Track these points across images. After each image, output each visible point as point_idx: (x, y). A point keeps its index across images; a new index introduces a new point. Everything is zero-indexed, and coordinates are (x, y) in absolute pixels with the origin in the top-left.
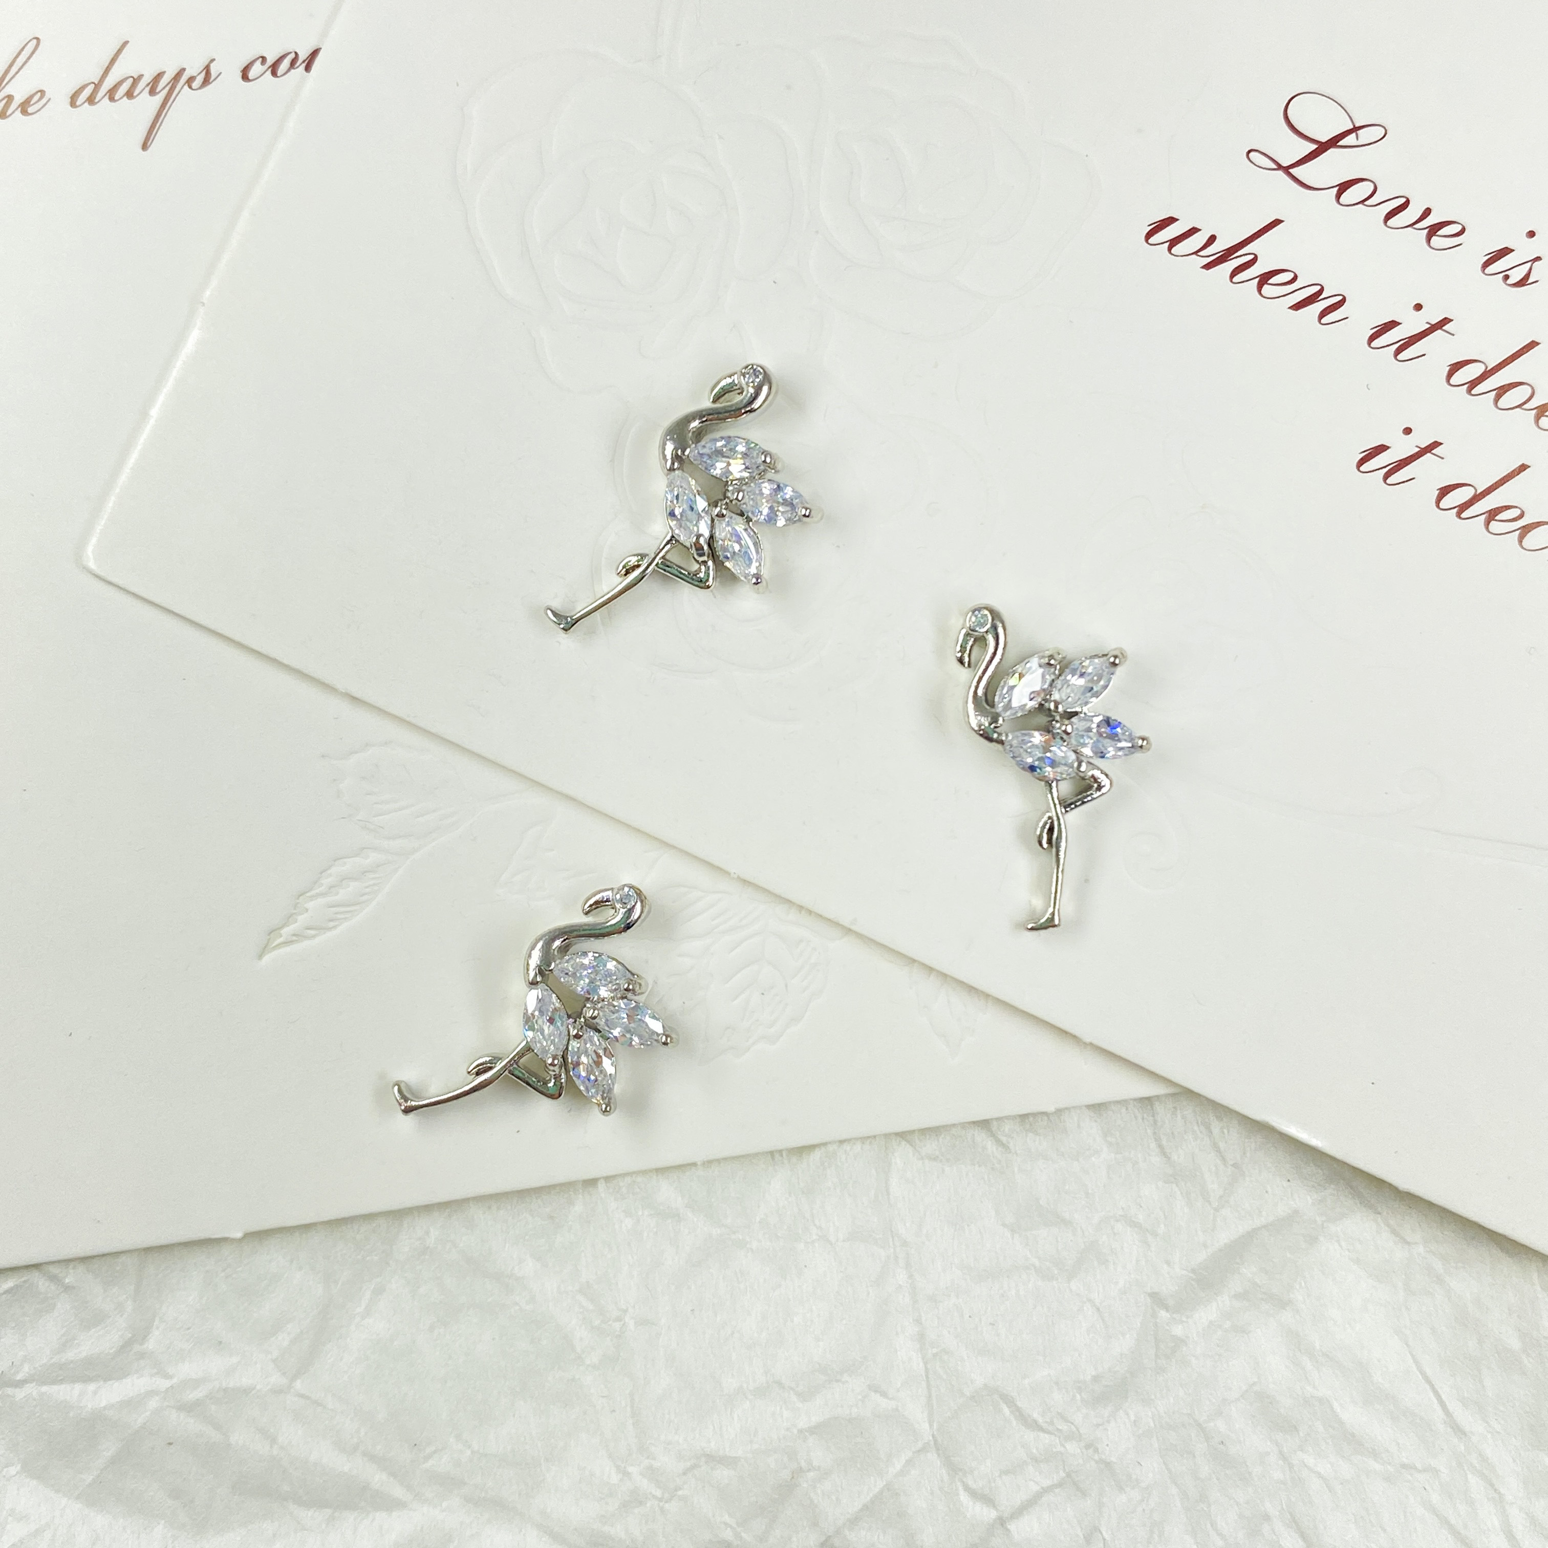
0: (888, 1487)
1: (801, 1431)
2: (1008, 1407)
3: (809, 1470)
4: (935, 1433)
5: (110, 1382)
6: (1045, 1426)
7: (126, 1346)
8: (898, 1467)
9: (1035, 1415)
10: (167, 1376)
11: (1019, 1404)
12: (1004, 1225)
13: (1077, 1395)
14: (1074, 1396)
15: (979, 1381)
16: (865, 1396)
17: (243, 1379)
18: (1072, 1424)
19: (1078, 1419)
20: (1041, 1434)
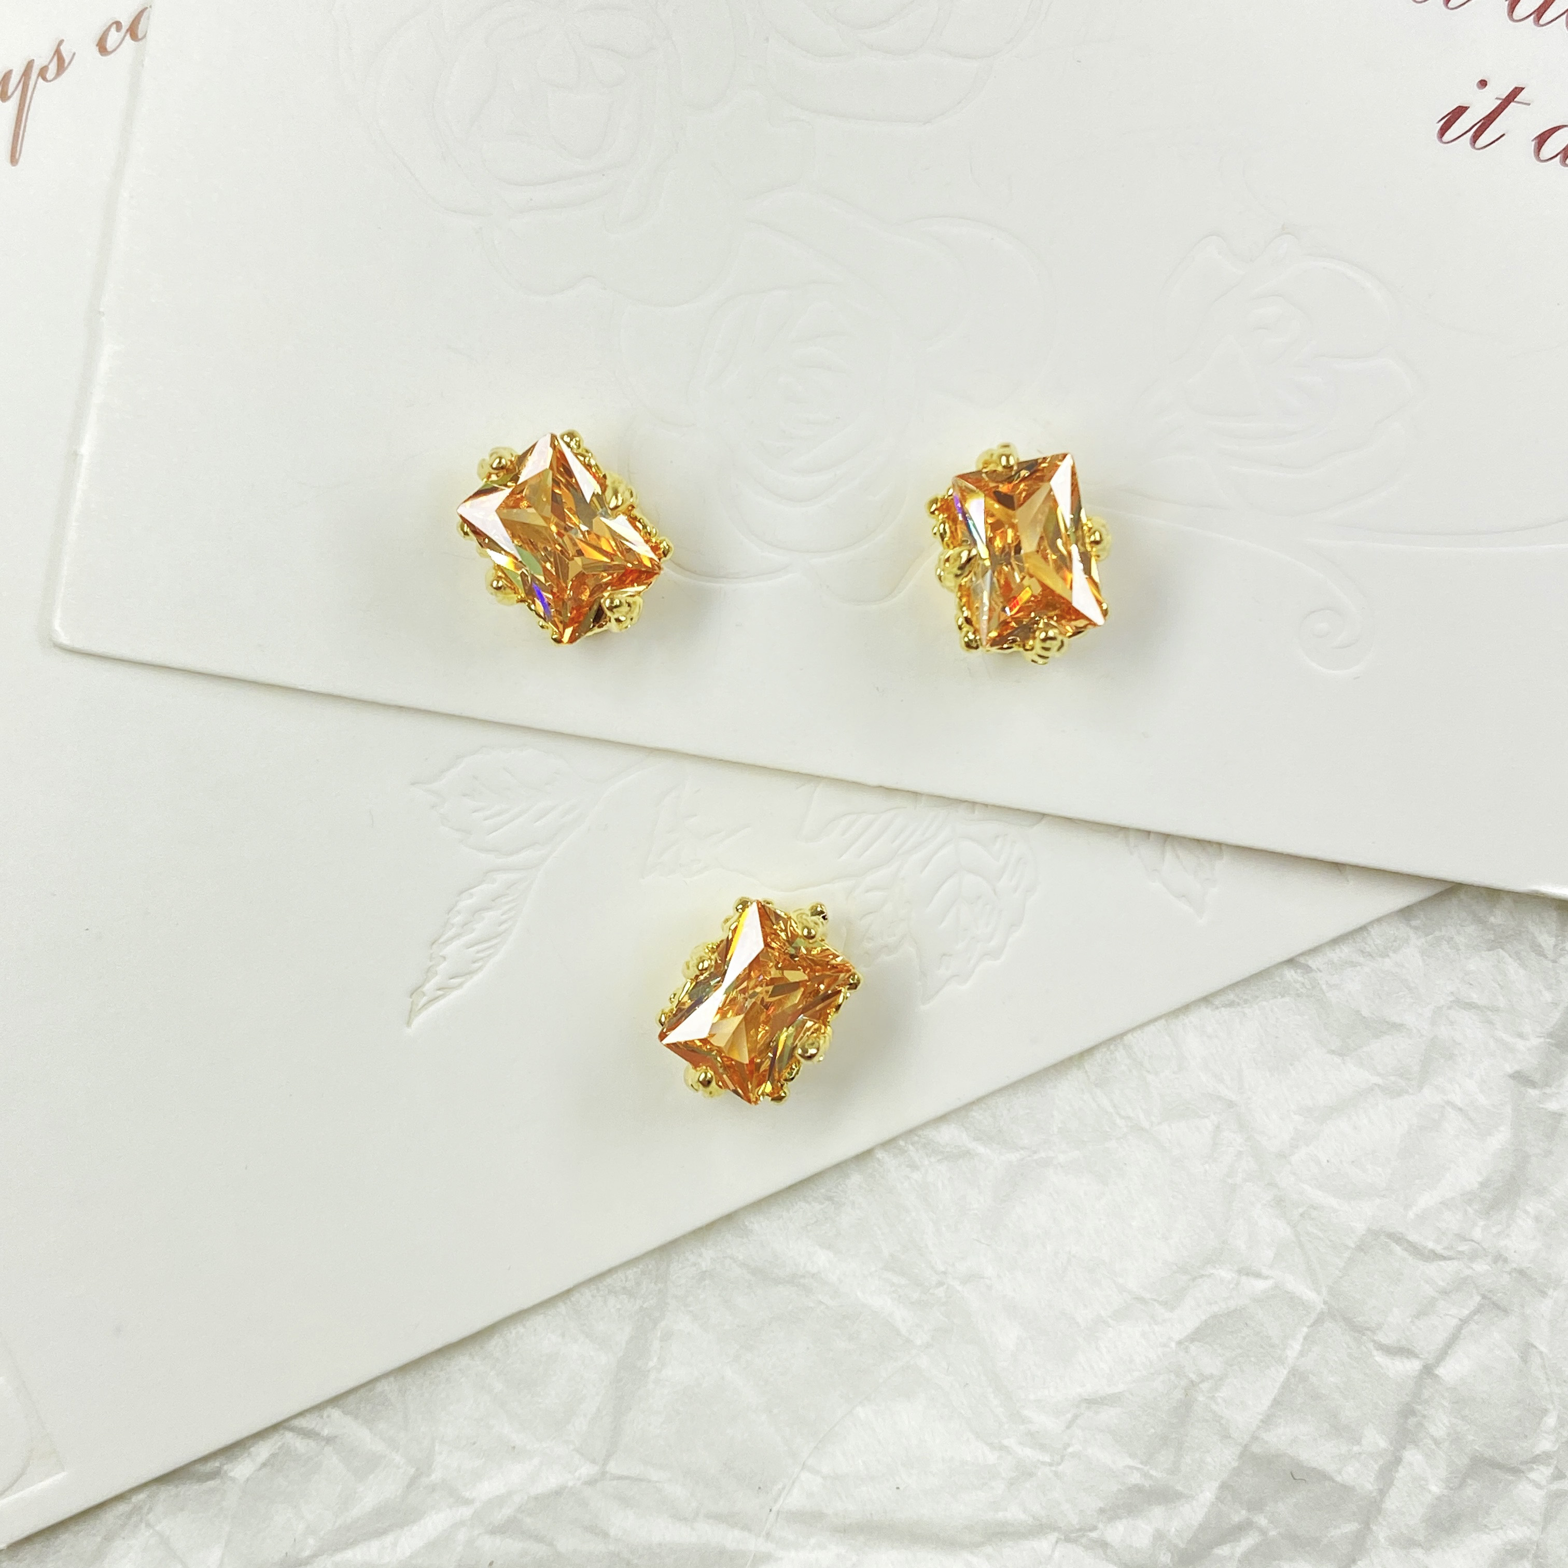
1: (1179, 1343)
2: (1398, 1244)
3: (1202, 1381)
4: (1327, 1299)
5: (406, 1528)
6: (1446, 1253)
7: (411, 1485)
8: (1297, 1346)
9: (1431, 1245)
10: (467, 1502)
11: (1410, 1238)
13: (1469, 1209)
14: (1466, 1211)
15: (1360, 1228)
16: (1237, 1284)
17: (551, 1480)
18: (1473, 1241)
19: (1477, 1234)
20: (1442, 1263)
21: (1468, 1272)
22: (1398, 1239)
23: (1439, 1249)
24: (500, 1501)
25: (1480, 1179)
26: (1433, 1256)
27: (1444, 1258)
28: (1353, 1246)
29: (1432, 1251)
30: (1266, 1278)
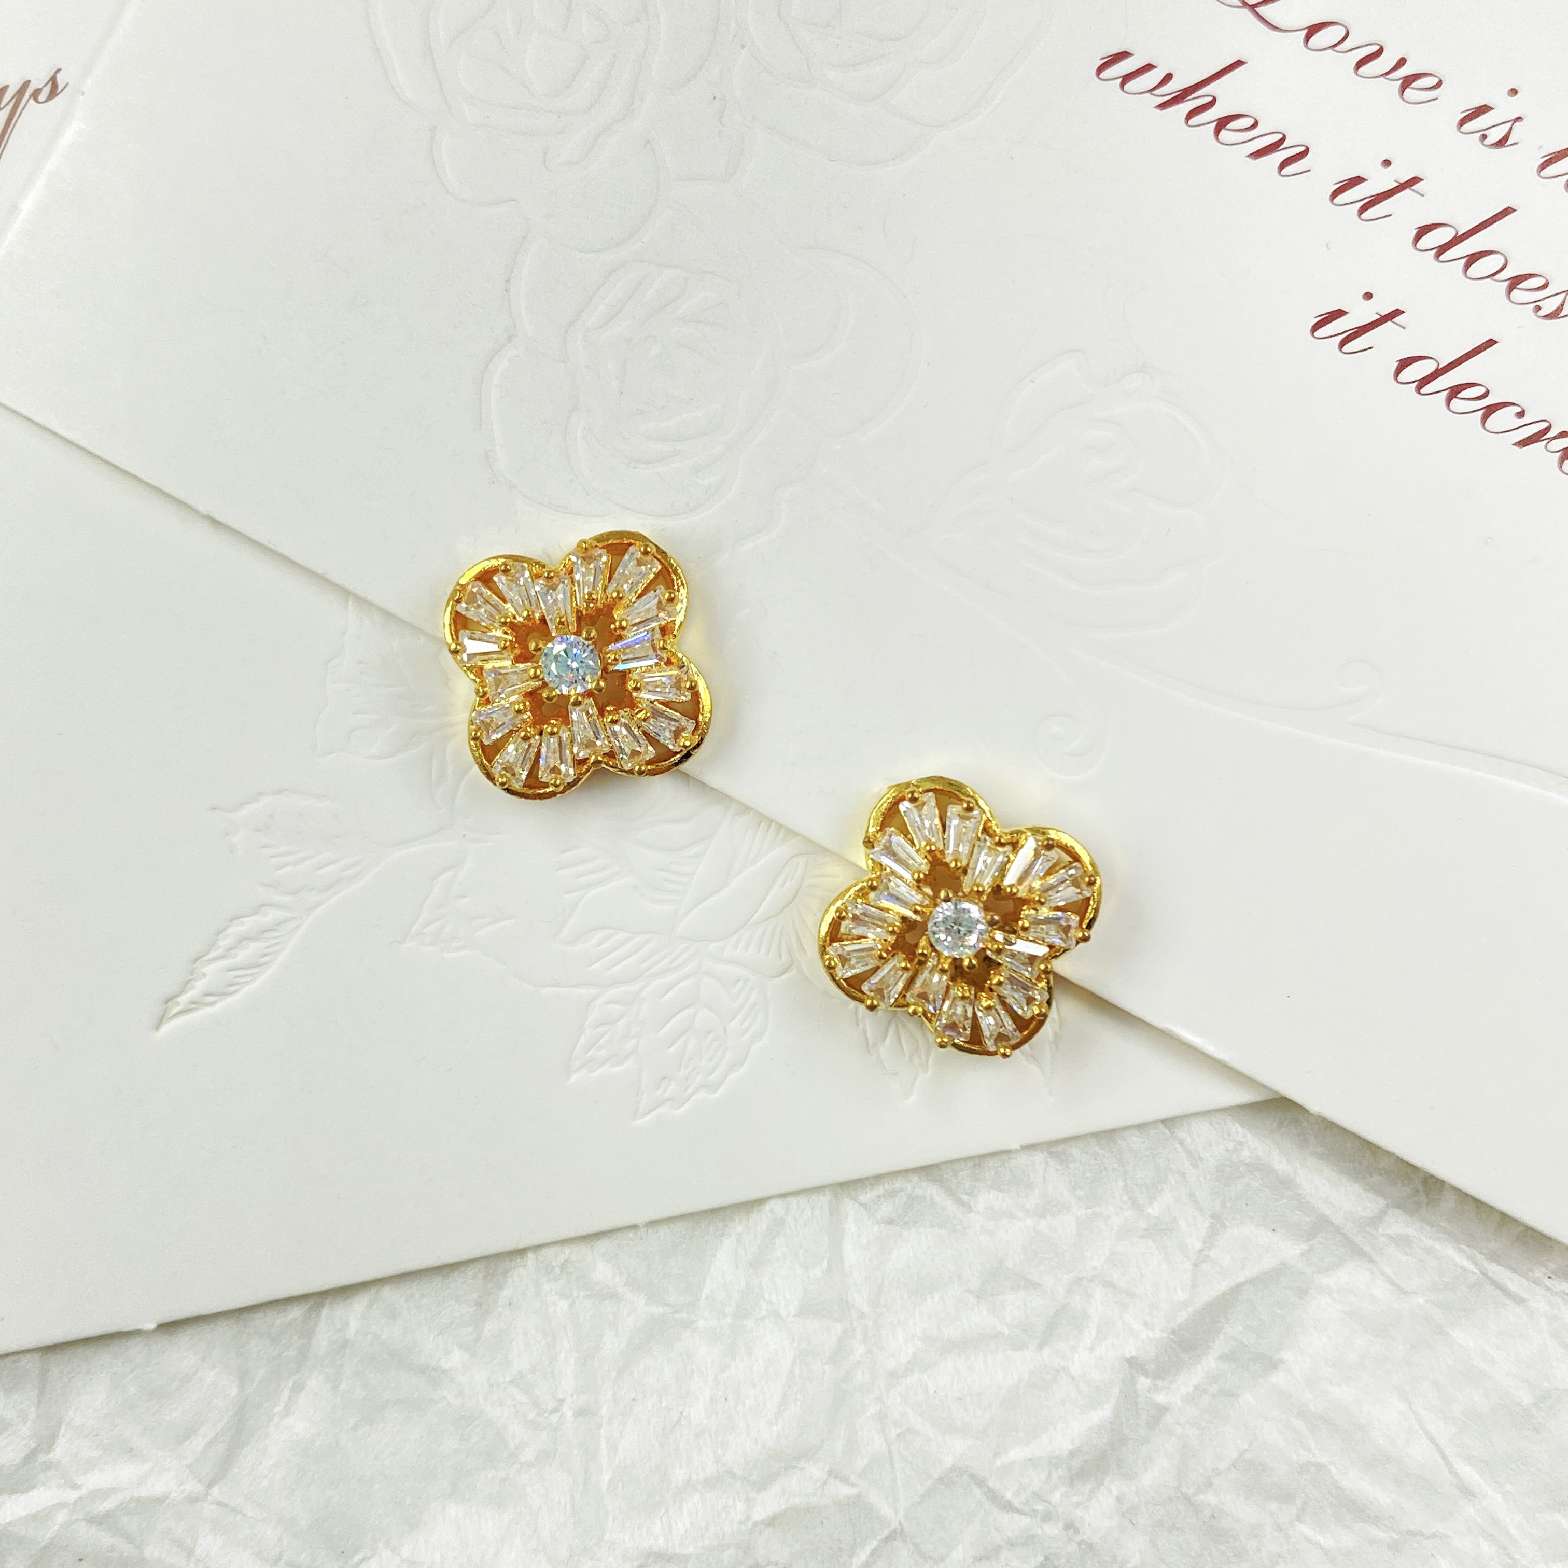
1: (756, 1524)
2: (979, 1487)
4: (902, 1520)
5: (15, 1496)
6: (1020, 1507)
7: (31, 1456)
8: (863, 1558)
10: (75, 1487)
11: (990, 1484)
13: (1054, 1472)
14: (1050, 1473)
15: (948, 1461)
16: (825, 1484)
17: (156, 1487)
18: (1050, 1503)
19: (1056, 1497)
20: (1016, 1516)
21: (1039, 1532)
22: (980, 1482)
23: (1016, 1502)
24: (105, 1494)
25: (1071, 1447)
26: (1008, 1507)
27: (1018, 1511)
28: (936, 1477)
29: (1009, 1502)
30: (853, 1485)
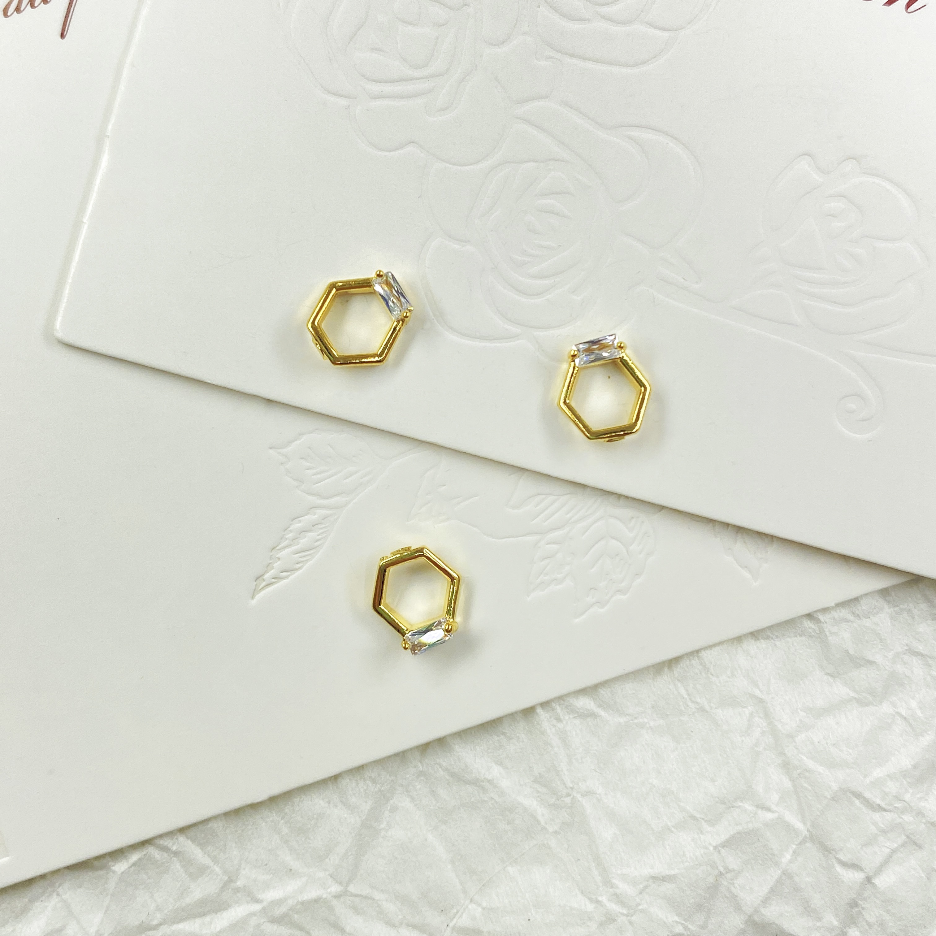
0: (784, 873)
1: (715, 847)
2: (858, 799)
4: (810, 828)
6: (887, 807)
7: (225, 887)
8: (788, 857)
9: (878, 801)
10: (259, 901)
11: (865, 796)
12: (828, 674)
13: (904, 781)
15: (835, 786)
16: (755, 814)
17: (312, 893)
18: (904, 801)
19: (907, 797)
20: (885, 814)
21: (901, 820)
22: (859, 796)
23: (883, 804)
24: (279, 902)
26: (879, 809)
27: (886, 810)
29: (879, 805)
30: (773, 812)
